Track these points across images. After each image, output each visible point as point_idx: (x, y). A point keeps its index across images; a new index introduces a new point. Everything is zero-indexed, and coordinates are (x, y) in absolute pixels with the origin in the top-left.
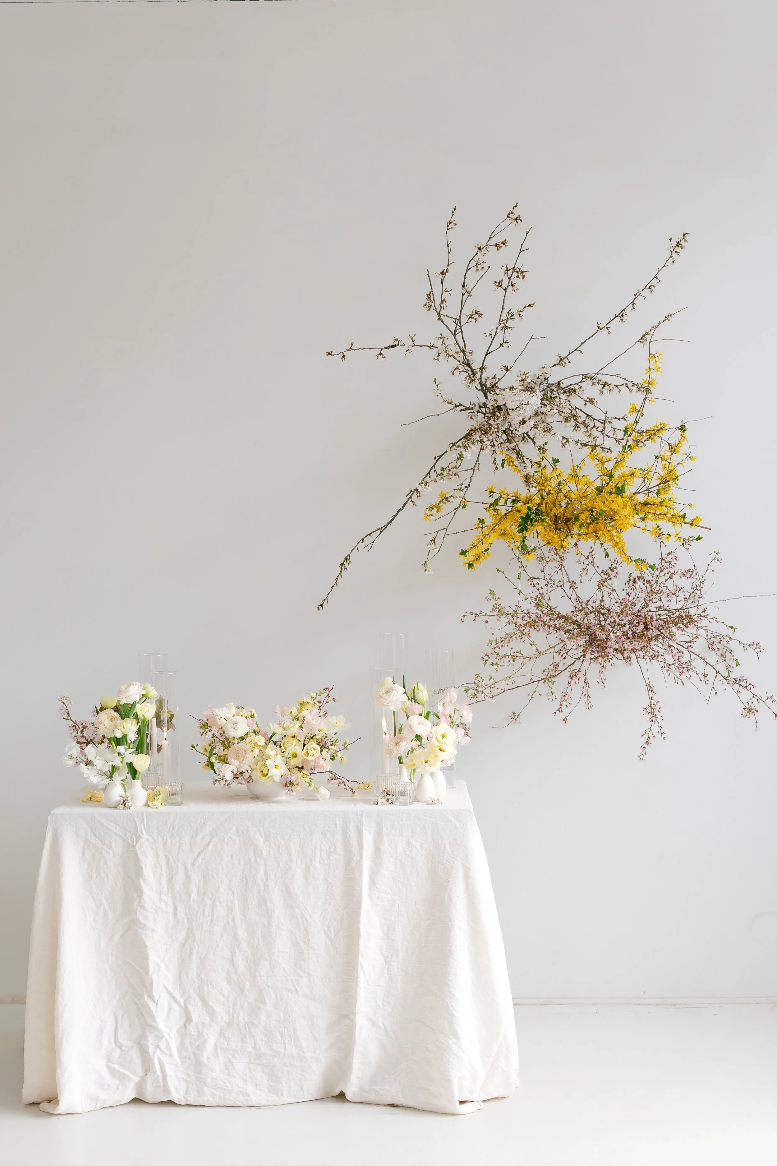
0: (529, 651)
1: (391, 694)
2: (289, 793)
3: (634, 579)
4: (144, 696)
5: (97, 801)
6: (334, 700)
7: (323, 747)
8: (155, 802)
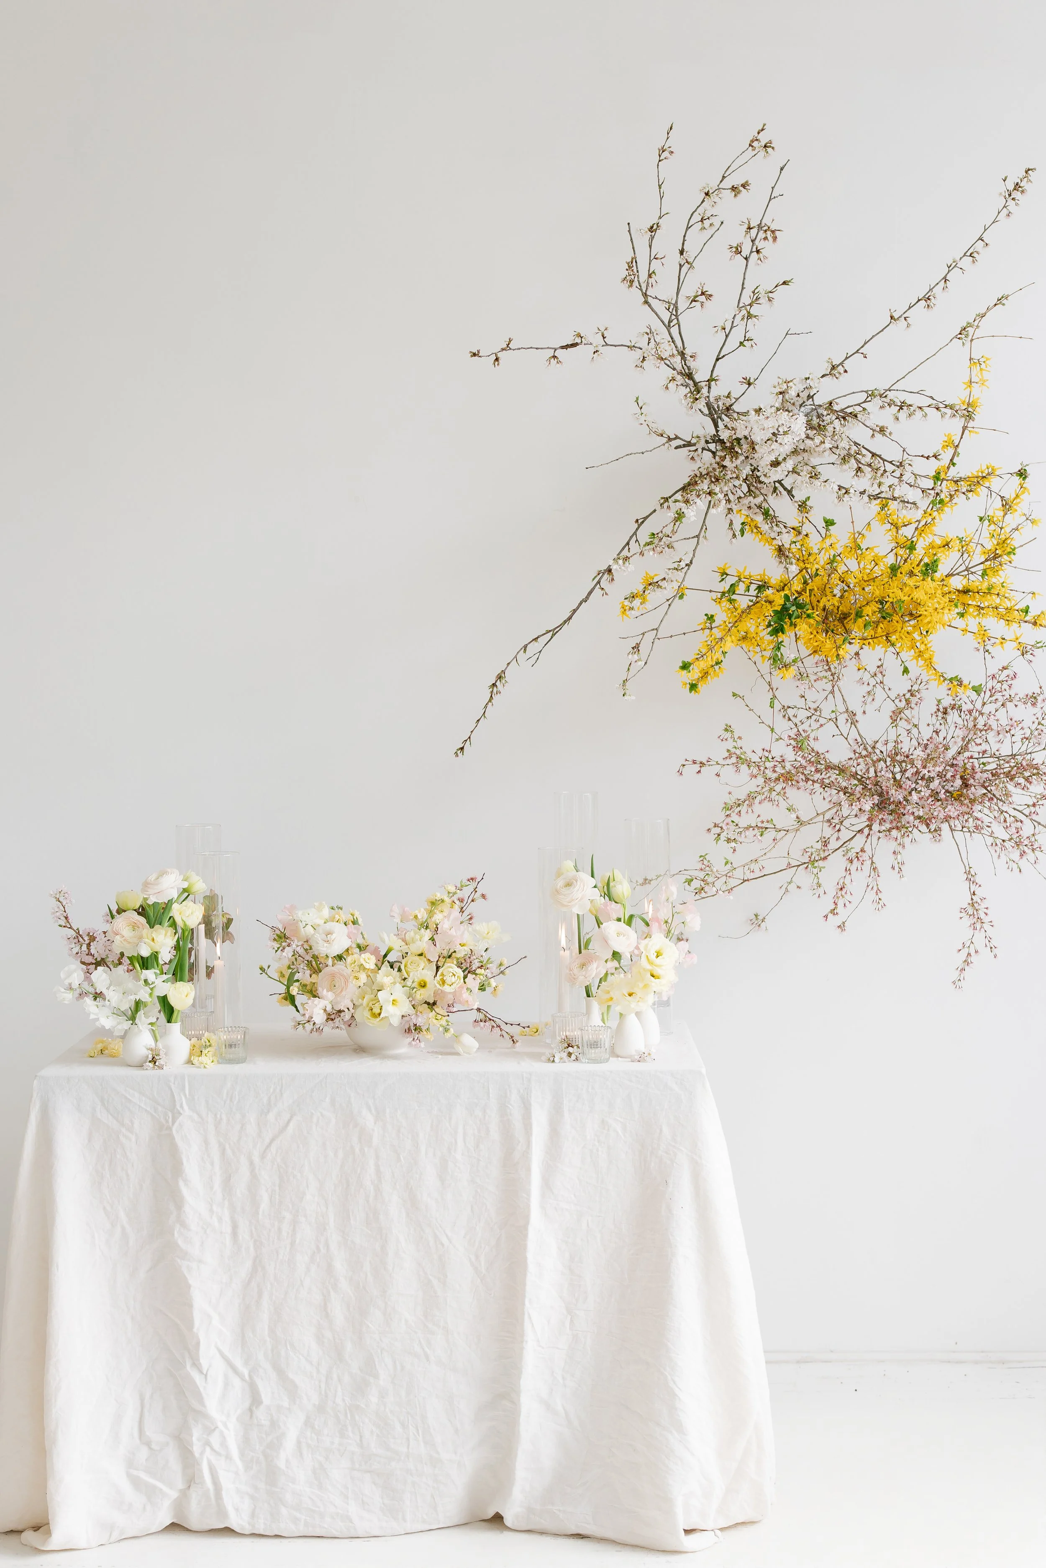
0: (785, 820)
1: (574, 888)
2: (414, 1043)
3: (946, 709)
4: (185, 890)
5: (112, 1056)
6: (483, 896)
7: (468, 971)
8: (203, 1059)
